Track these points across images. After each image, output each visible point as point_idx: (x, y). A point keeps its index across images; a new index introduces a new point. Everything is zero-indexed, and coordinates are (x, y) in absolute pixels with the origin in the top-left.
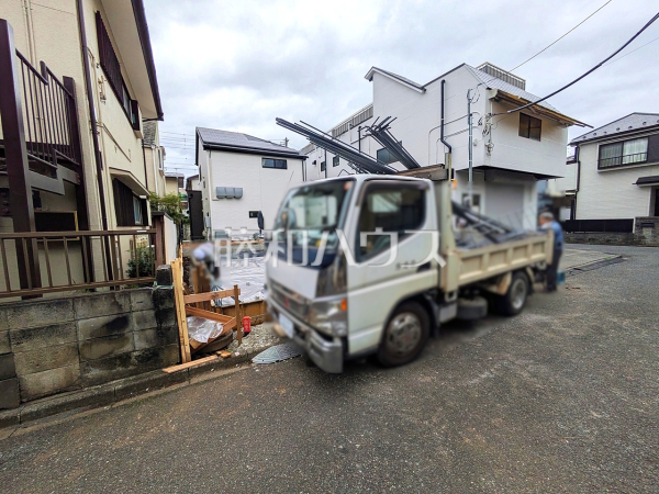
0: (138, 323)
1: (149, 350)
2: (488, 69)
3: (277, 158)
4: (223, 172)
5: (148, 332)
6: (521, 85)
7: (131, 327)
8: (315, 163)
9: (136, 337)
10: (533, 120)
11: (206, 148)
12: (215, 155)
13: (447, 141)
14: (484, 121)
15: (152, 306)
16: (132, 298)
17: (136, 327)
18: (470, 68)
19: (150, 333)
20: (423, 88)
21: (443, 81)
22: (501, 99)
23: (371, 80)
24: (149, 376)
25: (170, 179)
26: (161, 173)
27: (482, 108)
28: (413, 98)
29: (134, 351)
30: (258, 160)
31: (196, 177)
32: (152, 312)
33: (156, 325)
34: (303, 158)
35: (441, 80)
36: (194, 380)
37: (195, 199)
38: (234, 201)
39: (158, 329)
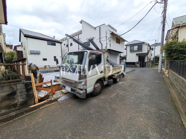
0: (20, 93)
1: (24, 101)
2: (109, 26)
3: (52, 42)
5: (23, 96)
6: (116, 31)
7: (17, 95)
8: (64, 44)
9: (19, 98)
10: (119, 40)
11: (26, 36)
12: (29, 39)
13: (101, 42)
14: (109, 38)
15: (25, 87)
16: (18, 86)
17: (19, 94)
18: (106, 25)
19: (24, 96)
20: (95, 28)
21: (100, 27)
22: (112, 34)
23: (81, 23)
24: (24, 109)
25: (7, 46)
26: (5, 43)
27: (109, 35)
28: (93, 30)
29: (18, 102)
30: (46, 42)
32: (25, 89)
33: (26, 93)
34: (61, 43)
35: (99, 27)
36: (41, 108)
39: (27, 94)
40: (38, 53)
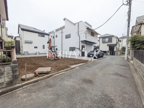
0: (7, 74)
1: (9, 81)
2: (86, 23)
3: (42, 34)
4: (27, 36)
5: (9, 76)
6: (91, 26)
7: (4, 75)
8: (51, 36)
9: (6, 78)
10: (93, 33)
11: (22, 29)
12: (25, 32)
13: (79, 35)
14: (85, 32)
15: (11, 69)
16: (5, 68)
18: (83, 22)
19: (10, 77)
20: (75, 24)
21: (78, 24)
22: (88, 29)
23: (64, 20)
24: (10, 88)
25: (9, 36)
26: (7, 35)
27: (85, 30)
28: (73, 26)
29: (5, 82)
30: (37, 34)
31: (18, 37)
32: (11, 71)
33: (12, 74)
34: (49, 35)
35: (78, 23)
36: (24, 87)
37: (18, 43)
38: (30, 44)
39: (13, 75)
40: (31, 43)
